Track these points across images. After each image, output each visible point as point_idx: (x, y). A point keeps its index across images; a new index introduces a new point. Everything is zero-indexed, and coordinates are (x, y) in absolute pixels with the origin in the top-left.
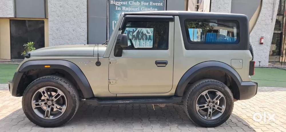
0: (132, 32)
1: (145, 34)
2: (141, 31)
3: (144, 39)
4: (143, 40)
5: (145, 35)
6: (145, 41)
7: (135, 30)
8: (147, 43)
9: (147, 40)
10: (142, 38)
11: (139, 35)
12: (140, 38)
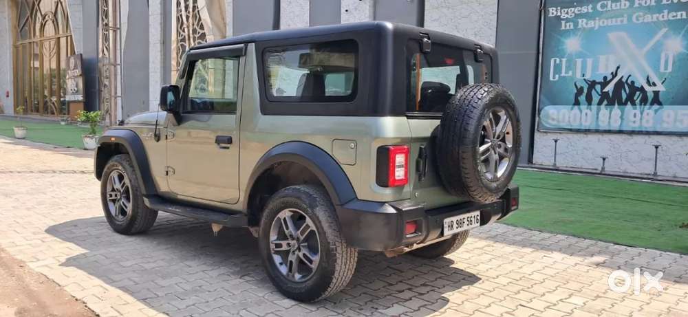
0: (599, 83)
2: (627, 79)
3: (638, 102)
4: (633, 104)
5: (642, 89)
6: (638, 107)
7: (608, 79)
8: (645, 114)
9: (645, 105)
10: (630, 99)
11: (623, 91)
12: (623, 101)
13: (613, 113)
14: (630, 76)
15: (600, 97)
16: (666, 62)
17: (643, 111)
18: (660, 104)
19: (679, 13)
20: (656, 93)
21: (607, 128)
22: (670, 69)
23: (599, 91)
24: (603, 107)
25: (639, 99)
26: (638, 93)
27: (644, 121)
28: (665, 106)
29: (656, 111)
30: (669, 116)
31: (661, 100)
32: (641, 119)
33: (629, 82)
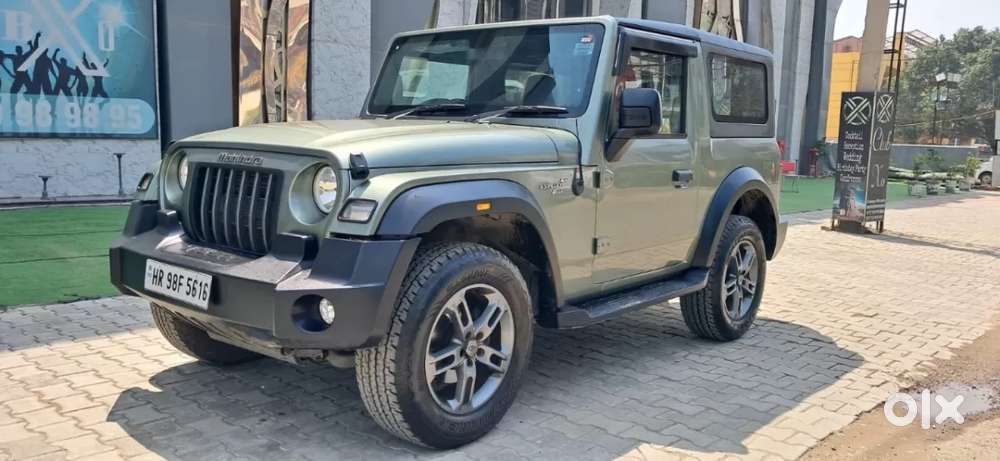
0: (10, 56)
1: (77, 68)
2: (55, 55)
3: (74, 90)
4: (68, 93)
5: (77, 72)
6: (75, 97)
7: (24, 52)
8: (86, 108)
9: (85, 95)
10: (63, 86)
11: (50, 73)
13: (37, 107)
14: (58, 50)
15: (13, 80)
16: (106, 36)
17: (83, 104)
18: (105, 95)
20: (98, 79)
21: (32, 131)
22: (112, 48)
23: (11, 68)
24: (20, 95)
25: (75, 88)
26: (73, 78)
27: (86, 119)
28: (112, 100)
29: (101, 105)
30: (117, 112)
31: (105, 89)
32: (82, 116)
33: (58, 59)
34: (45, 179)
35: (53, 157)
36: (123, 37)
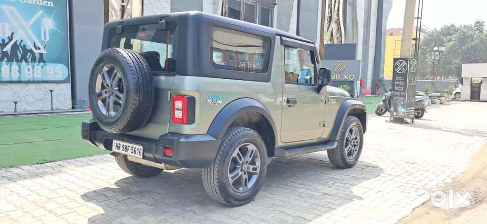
1: (31, 49)
2: (21, 43)
3: (30, 60)
4: (27, 61)
5: (31, 51)
6: (30, 63)
7: (6, 42)
8: (35, 68)
9: (35, 62)
10: (24, 58)
11: (18, 52)
12: (19, 59)
13: (12, 68)
14: (22, 41)
16: (45, 34)
17: (34, 66)
18: (44, 62)
19: (49, 2)
20: (41, 54)
21: (9, 80)
22: (48, 39)
26: (29, 54)
27: (35, 74)
29: (42, 67)
30: (50, 70)
31: (44, 59)
32: (33, 72)
33: (22, 45)
34: (16, 103)
35: (19, 92)
36: (53, 34)
